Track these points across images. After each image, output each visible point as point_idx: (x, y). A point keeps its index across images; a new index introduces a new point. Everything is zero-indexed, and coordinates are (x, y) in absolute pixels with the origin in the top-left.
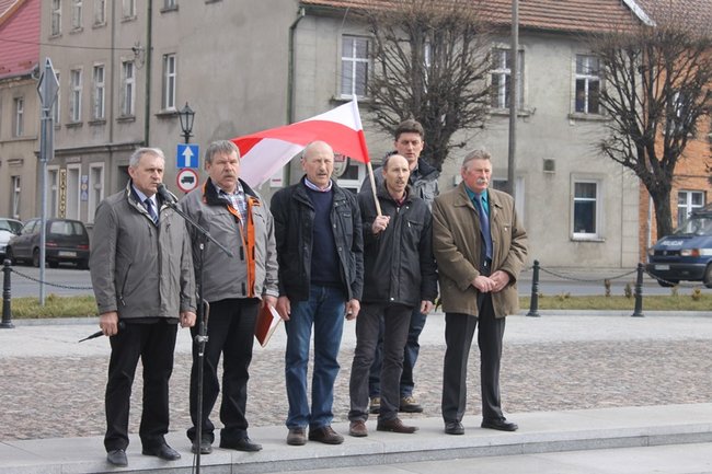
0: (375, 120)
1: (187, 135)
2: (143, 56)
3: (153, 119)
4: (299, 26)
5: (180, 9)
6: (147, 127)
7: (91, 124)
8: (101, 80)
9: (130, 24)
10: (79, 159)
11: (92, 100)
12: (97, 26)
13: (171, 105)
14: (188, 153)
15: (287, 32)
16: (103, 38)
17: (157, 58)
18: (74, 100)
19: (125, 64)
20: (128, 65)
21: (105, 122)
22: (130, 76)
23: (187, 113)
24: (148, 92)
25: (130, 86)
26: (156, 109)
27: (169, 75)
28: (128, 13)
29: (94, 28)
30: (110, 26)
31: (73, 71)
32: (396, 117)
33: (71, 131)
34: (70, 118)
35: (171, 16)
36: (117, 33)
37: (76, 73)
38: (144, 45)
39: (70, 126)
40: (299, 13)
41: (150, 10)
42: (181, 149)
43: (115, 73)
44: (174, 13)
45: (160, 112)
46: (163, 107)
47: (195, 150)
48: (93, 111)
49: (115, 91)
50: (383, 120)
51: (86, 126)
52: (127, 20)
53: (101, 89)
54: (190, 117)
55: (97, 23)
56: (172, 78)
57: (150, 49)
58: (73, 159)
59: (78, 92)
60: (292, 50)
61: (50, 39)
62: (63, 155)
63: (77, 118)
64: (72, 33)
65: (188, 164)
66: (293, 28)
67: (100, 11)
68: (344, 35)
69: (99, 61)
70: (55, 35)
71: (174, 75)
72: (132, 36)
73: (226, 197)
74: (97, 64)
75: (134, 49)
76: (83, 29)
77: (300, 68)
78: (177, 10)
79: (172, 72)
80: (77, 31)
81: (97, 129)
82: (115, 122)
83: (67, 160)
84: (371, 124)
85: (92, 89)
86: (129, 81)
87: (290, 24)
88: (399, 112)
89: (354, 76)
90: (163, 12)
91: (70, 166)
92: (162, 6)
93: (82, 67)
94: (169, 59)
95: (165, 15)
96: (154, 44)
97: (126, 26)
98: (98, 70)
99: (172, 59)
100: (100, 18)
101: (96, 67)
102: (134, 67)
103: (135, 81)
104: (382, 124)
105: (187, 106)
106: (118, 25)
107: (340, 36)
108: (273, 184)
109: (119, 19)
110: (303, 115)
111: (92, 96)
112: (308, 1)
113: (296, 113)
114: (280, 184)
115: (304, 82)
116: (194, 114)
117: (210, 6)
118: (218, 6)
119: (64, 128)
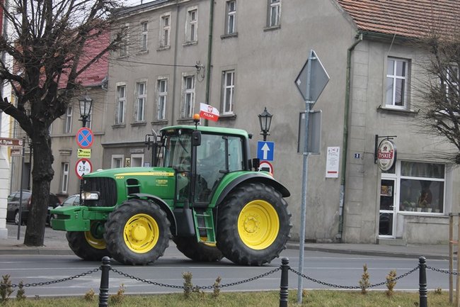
0: (434, 126)
1: (265, 133)
2: (204, 72)
4: (356, 48)
5: (239, 36)
7: (154, 124)
8: (163, 90)
9: (191, 47)
10: (142, 150)
11: (155, 106)
12: (161, 49)
14: (266, 149)
15: (346, 53)
16: (167, 57)
17: (216, 74)
18: (138, 105)
19: (185, 78)
20: (188, 79)
21: (166, 123)
22: (189, 87)
23: (267, 116)
25: (189, 95)
27: (226, 87)
28: (189, 39)
29: (158, 51)
30: (173, 49)
31: (138, 83)
33: (136, 129)
34: (134, 119)
35: (231, 42)
36: (179, 54)
37: (141, 85)
38: (204, 63)
39: (134, 125)
40: (357, 37)
41: (211, 36)
42: (261, 145)
43: (177, 85)
44: (233, 39)
45: (218, 115)
46: (221, 112)
47: (271, 145)
48: (155, 114)
50: (442, 127)
51: (149, 125)
52: (189, 45)
53: (163, 98)
54: (268, 119)
55: (161, 47)
56: (228, 90)
57: (210, 66)
58: (136, 150)
59: (141, 100)
60: (349, 68)
61: (118, 59)
62: (127, 147)
63: (141, 119)
65: (265, 157)
66: (352, 50)
67: (163, 37)
68: (389, 57)
69: (163, 76)
70: (123, 56)
71: (231, 87)
72: (197, 55)
74: (160, 78)
75: (196, 66)
76: (148, 52)
77: (356, 82)
78: (236, 36)
79: (229, 84)
80: (143, 53)
82: (176, 122)
83: (132, 151)
84: (429, 128)
85: (155, 97)
86: (188, 91)
87: (349, 46)
90: (223, 38)
91: (133, 156)
92: (222, 33)
93: (145, 80)
94: (228, 75)
95: (225, 40)
96: (213, 63)
97: (188, 49)
98: (161, 83)
99: (230, 75)
100: (163, 43)
101: (159, 81)
102: (194, 81)
103: (195, 91)
104: (440, 129)
105: (265, 111)
106: (180, 49)
107: (386, 58)
108: (328, 175)
109: (181, 43)
110: (357, 120)
111: (155, 102)
112: (365, 28)
113: (353, 119)
114: (336, 176)
115: (359, 94)
116: (271, 117)
117: (269, 33)
118: (276, 34)
119: (128, 126)
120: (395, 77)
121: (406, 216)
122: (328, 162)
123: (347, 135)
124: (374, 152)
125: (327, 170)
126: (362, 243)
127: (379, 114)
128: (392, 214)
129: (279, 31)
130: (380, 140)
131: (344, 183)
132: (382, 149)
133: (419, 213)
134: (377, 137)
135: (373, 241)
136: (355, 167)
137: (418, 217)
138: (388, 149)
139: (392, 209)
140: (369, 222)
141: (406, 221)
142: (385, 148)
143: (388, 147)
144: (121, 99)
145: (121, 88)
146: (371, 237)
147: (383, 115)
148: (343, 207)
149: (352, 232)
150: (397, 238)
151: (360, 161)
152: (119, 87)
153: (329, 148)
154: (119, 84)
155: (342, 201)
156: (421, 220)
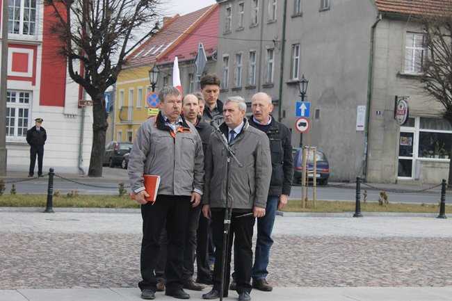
0: (425, 88)
1: (303, 95)
2: (279, 45)
3: (284, 85)
4: (377, 26)
5: (303, 15)
6: (281, 91)
7: (247, 88)
8: (254, 61)
9: (272, 25)
11: (248, 73)
12: (252, 27)
13: (296, 77)
14: (303, 107)
15: (370, 29)
16: (256, 33)
17: (288, 47)
18: (237, 73)
19: (268, 50)
20: (270, 51)
21: (255, 87)
22: (271, 58)
23: (303, 82)
24: (282, 68)
25: (271, 64)
26: (286, 79)
27: (295, 57)
28: (271, 18)
29: (250, 28)
30: (260, 27)
31: (237, 55)
32: (440, 86)
33: (235, 92)
34: (234, 84)
35: (298, 20)
36: (264, 30)
37: (239, 56)
38: (280, 38)
39: (234, 89)
40: (378, 17)
41: (285, 16)
42: (299, 105)
43: (263, 56)
44: (299, 18)
45: (289, 81)
46: (291, 78)
47: (307, 105)
48: (248, 80)
49: (262, 68)
50: (430, 88)
51: (244, 89)
52: (271, 23)
53: (253, 66)
54: (305, 84)
55: (253, 24)
56: (297, 59)
57: (284, 41)
59: (239, 68)
60: (373, 42)
61: (224, 35)
63: (239, 84)
64: (236, 31)
65: (303, 114)
66: (374, 27)
67: (254, 17)
68: (408, 32)
69: (253, 48)
70: (227, 33)
71: (298, 57)
72: (273, 33)
73: (169, 125)
74: (251, 50)
75: (274, 41)
76: (244, 29)
77: (378, 53)
78: (301, 16)
79: (297, 55)
80: (241, 29)
81: (251, 91)
82: (261, 87)
84: (422, 90)
85: (248, 67)
86: (271, 61)
87: (372, 24)
88: (441, 82)
89: (414, 59)
90: (293, 17)
92: (292, 14)
93: (242, 52)
94: (296, 46)
95: (294, 19)
96: (286, 38)
97: (270, 26)
99: (297, 47)
100: (254, 21)
101: (251, 53)
102: (274, 53)
103: (274, 61)
104: (429, 90)
105: (303, 77)
106: (265, 25)
107: (405, 33)
108: (358, 129)
109: (265, 22)
110: (379, 84)
111: (248, 70)
112: (384, 9)
113: (374, 83)
114: (362, 129)
115: (380, 63)
116: (307, 82)
117: (322, 13)
118: (327, 13)
119: (230, 90)
120: (414, 48)
121: (422, 162)
122: (358, 118)
123: (370, 96)
124: (394, 110)
125: (358, 124)
126: (383, 183)
127: (399, 79)
128: (412, 160)
129: (329, 11)
130: (398, 99)
131: (367, 135)
132: (399, 107)
133: (437, 159)
134: (396, 97)
135: (392, 182)
136: (377, 122)
137: (433, 162)
138: (403, 107)
139: (412, 156)
140: (388, 166)
141: (423, 165)
142: (401, 106)
143: (403, 105)
144: (226, 68)
145: (226, 59)
146: (391, 178)
147: (402, 80)
148: (367, 154)
149: (374, 174)
150: (416, 179)
151: (381, 117)
152: (225, 58)
153: (359, 107)
154: (224, 56)
155: (366, 149)
156: (437, 165)
